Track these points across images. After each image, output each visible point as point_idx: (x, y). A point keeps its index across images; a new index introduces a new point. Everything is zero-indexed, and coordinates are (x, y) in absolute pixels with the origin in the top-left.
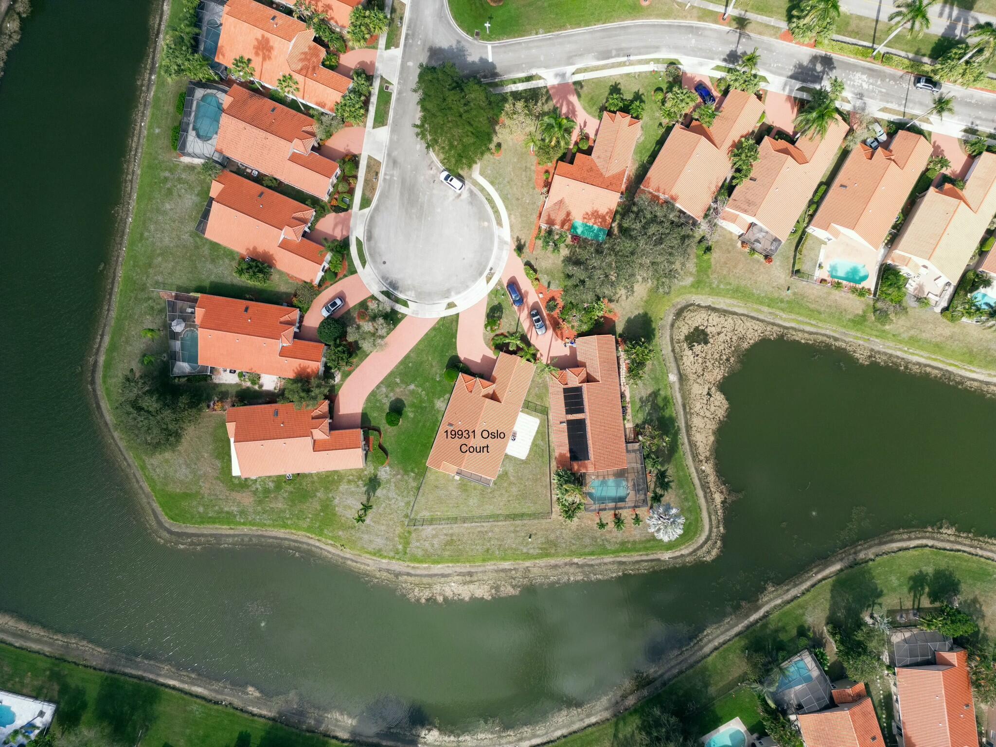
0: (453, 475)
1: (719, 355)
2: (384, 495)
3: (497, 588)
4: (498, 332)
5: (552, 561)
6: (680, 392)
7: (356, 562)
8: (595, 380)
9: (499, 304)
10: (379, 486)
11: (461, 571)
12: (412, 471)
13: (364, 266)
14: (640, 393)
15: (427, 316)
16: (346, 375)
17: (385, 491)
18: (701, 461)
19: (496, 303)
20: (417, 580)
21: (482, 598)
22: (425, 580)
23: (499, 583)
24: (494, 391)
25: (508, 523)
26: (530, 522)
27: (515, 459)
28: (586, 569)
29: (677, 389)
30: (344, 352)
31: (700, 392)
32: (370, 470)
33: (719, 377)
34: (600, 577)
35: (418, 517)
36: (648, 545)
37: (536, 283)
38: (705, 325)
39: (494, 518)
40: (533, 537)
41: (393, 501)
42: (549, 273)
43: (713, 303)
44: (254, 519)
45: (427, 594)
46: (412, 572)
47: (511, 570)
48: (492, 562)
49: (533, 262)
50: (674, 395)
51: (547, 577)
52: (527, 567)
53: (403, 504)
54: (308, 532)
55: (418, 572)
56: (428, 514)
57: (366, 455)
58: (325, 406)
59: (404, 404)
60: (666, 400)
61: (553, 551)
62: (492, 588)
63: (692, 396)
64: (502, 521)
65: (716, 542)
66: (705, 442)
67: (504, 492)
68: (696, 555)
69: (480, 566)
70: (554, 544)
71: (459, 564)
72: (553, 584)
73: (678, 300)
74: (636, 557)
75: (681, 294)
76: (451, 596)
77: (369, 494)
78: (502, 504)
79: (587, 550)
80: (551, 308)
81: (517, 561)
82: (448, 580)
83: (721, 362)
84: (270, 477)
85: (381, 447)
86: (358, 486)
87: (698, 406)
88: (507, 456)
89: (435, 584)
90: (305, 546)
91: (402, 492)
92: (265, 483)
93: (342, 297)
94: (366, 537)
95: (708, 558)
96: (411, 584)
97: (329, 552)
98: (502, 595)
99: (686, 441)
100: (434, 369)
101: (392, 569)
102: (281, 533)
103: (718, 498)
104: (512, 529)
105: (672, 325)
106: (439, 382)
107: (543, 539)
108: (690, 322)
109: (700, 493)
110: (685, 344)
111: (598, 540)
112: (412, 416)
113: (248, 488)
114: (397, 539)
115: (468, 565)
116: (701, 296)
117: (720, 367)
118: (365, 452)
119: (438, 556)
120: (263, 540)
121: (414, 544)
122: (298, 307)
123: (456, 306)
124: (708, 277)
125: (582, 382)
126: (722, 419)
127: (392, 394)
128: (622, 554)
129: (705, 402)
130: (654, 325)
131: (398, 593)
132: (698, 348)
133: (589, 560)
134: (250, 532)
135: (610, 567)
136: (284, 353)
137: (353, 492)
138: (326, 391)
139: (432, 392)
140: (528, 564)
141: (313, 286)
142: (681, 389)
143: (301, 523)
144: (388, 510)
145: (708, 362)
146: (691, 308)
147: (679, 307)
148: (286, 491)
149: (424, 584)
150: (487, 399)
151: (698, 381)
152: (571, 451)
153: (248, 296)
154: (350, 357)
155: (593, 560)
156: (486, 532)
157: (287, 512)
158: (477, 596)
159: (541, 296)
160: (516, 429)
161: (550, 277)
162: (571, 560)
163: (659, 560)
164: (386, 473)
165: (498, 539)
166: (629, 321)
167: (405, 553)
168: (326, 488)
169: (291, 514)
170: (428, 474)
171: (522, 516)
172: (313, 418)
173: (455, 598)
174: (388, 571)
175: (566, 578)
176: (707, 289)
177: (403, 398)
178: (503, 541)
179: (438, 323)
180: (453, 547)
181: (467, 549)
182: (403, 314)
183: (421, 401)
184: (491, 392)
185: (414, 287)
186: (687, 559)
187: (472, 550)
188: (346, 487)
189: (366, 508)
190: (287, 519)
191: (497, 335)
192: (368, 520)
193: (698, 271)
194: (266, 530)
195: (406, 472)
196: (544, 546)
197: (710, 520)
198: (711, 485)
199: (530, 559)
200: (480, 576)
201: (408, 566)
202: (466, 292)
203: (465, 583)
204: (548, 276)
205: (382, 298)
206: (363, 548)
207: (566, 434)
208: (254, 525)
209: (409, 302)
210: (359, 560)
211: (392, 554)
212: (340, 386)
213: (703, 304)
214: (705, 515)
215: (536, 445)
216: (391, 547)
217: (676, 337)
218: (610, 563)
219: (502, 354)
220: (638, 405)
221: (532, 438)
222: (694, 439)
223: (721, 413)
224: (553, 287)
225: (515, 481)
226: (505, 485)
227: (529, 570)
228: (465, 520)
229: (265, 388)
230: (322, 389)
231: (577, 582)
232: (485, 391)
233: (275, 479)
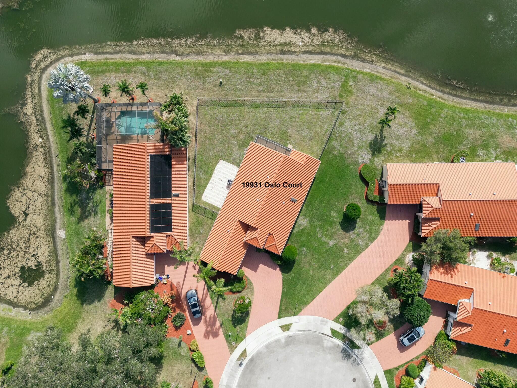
0: (294, 150)
1: (11, 255)
2: (365, 134)
3: (257, 37)
4: (238, 295)
5: (201, 59)
6: (56, 218)
7: (395, 71)
8: (138, 238)
9: (235, 327)
10: (370, 144)
11: (292, 56)
12: (335, 156)
13: (377, 378)
14: (95, 221)
15: (311, 317)
16: (400, 261)
17: (364, 138)
18: (42, 147)
19: (238, 328)
20: (336, 50)
21: (272, 28)
22: (328, 49)
23: (255, 42)
24: (246, 233)
25: (242, 99)
26: (220, 97)
27: (229, 161)
28: (168, 50)
29: (58, 221)
30: (404, 288)
31: (35, 217)
32: (378, 161)
33: (13, 232)
34: (155, 41)
35: (331, 110)
36: (104, 68)
37: (193, 347)
38: (21, 288)
39: (256, 105)
40: (218, 84)
41: (356, 128)
42: (178, 356)
43: (10, 310)
44: (498, 120)
45: (327, 37)
46: (340, 58)
47: (243, 54)
48: (260, 62)
49: (195, 369)
50: (62, 216)
51: (208, 44)
52: (226, 55)
53: (346, 124)
54: (443, 103)
55: (334, 58)
56: (321, 113)
57: (382, 176)
58: (424, 231)
59: (341, 225)
60: (71, 211)
61: (199, 68)
62: (262, 38)
63: (43, 214)
64: (248, 101)
65: (36, 66)
66: (36, 166)
67: (244, 129)
68: (58, 55)
69: (273, 59)
70: (197, 75)
71: (293, 62)
72: (203, 37)
73: (46, 316)
74: (118, 58)
75: (42, 322)
76: (303, 33)
77: (382, 136)
78: (247, 118)
79: (165, 67)
80: (180, 318)
81: (235, 61)
82: (305, 48)
83: (9, 247)
84: (482, 161)
85: (367, 184)
86: (391, 145)
87: (38, 203)
88: (237, 164)
89: (318, 45)
90: (446, 90)
91: (346, 136)
92: (487, 155)
93: (402, 347)
94: (385, 95)
95: (46, 51)
96: (342, 47)
97: (422, 83)
98: (252, 30)
99: (55, 169)
100: (307, 260)
101: (360, 63)
102: (470, 105)
103: (29, 109)
104: (238, 93)
105: (56, 289)
106: (303, 246)
107: (208, 81)
108: (37, 291)
109: (46, 115)
110: (44, 268)
111: (153, 75)
112: (333, 212)
113: (505, 151)
114: (354, 91)
115: (285, 61)
116: (22, 318)
117: (12, 242)
118: (384, 179)
119: (313, 71)
120: (489, 99)
121: (337, 85)
122: (450, 340)
123: (281, 327)
124: (11, 339)
125: (150, 238)
126: (16, 188)
127: (353, 236)
128: (131, 61)
129: (31, 207)
130: (75, 291)
131: (355, 39)
132: (32, 263)
133: (164, 58)
134: (501, 107)
135: (145, 50)
136: (469, 292)
137: (397, 140)
138: (424, 246)
139: (311, 235)
140: (226, 58)
141: (434, 362)
142: (55, 221)
143: (450, 113)
144: (362, 119)
145: (23, 247)
146: (34, 306)
147: (46, 309)
148: (465, 145)
149: (329, 46)
150: (253, 225)
151: (35, 229)
152: (170, 166)
153: (504, 356)
154: (397, 283)
155: (160, 58)
156: (265, 92)
157: (464, 125)
158: (278, 31)
159: (189, 332)
160: (227, 192)
161: (178, 352)
162: (182, 59)
163: (96, 53)
164: (362, 157)
165: (254, 84)
166: (100, 297)
167: (346, 76)
168: (424, 145)
169: (460, 122)
170: (319, 152)
171: (228, 105)
172: (438, 219)
173: (299, 31)
174: (364, 61)
175: (189, 42)
176: (14, 326)
177: (341, 232)
178: (248, 82)
179: (301, 310)
180: (298, 79)
181: (284, 76)
182: (338, 322)
183: (322, 227)
184: (249, 232)
185: (324, 350)
186: (67, 52)
187: (279, 75)
188: (403, 145)
189: (385, 122)
190: (464, 118)
191: (239, 292)
192: (383, 110)
193: (21, 346)
194: (485, 108)
195: (341, 156)
196: (208, 74)
197: (39, 88)
198: (34, 122)
199: (223, 62)
200: (273, 50)
201: (344, 64)
202: (269, 341)
203: (289, 44)
204: (180, 353)
205: (359, 342)
206: (388, 84)
207: (173, 183)
208: (498, 115)
209: (330, 334)
210: (393, 73)
211: (360, 76)
212: (406, 250)
213: (21, 309)
214: (44, 94)
215: (207, 173)
216: (360, 83)
217: (53, 276)
218: (144, 53)
219: (234, 272)
220: (99, 209)
221: (211, 181)
222: (46, 170)
223: (16, 194)
224: (176, 340)
225: (232, 139)
226: (242, 136)
227: (225, 52)
228: (286, 104)
229: (485, 254)
230: (429, 249)
231: (178, 38)
232: (255, 234)
233: (476, 158)
